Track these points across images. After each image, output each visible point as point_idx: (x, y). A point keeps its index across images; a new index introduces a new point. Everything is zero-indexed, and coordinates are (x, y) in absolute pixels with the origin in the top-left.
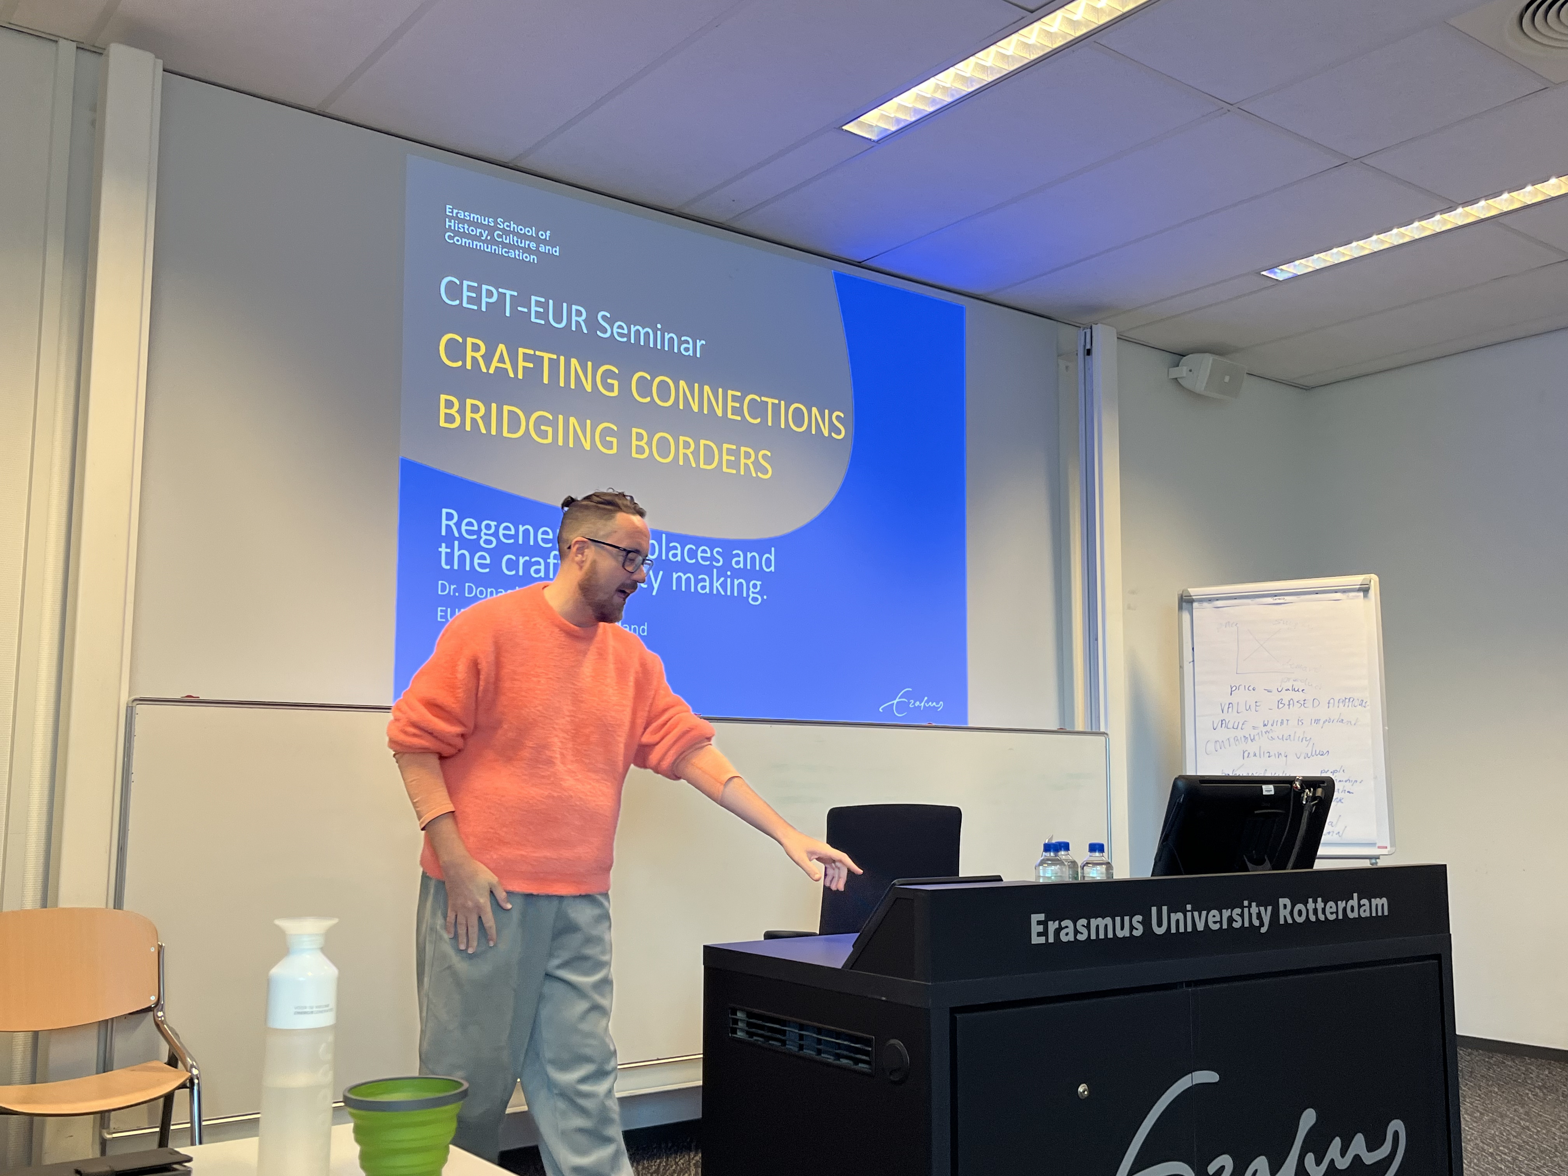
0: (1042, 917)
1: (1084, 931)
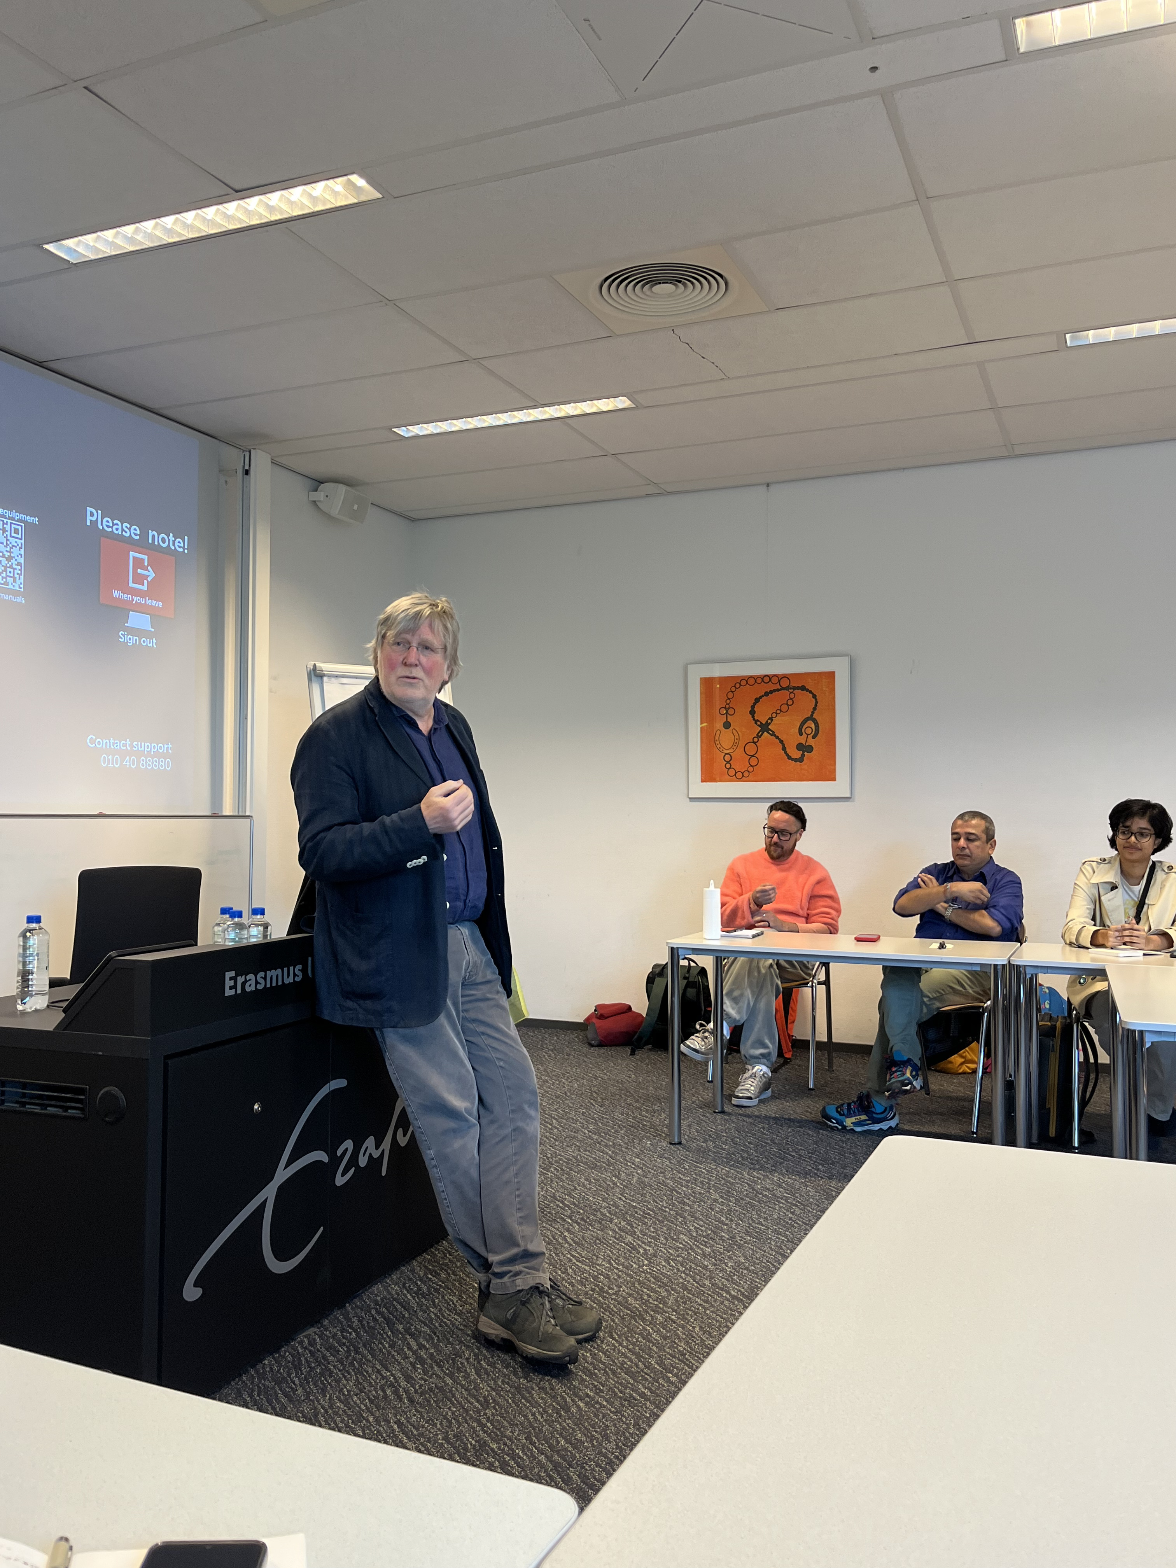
0: (232, 974)
1: (262, 981)
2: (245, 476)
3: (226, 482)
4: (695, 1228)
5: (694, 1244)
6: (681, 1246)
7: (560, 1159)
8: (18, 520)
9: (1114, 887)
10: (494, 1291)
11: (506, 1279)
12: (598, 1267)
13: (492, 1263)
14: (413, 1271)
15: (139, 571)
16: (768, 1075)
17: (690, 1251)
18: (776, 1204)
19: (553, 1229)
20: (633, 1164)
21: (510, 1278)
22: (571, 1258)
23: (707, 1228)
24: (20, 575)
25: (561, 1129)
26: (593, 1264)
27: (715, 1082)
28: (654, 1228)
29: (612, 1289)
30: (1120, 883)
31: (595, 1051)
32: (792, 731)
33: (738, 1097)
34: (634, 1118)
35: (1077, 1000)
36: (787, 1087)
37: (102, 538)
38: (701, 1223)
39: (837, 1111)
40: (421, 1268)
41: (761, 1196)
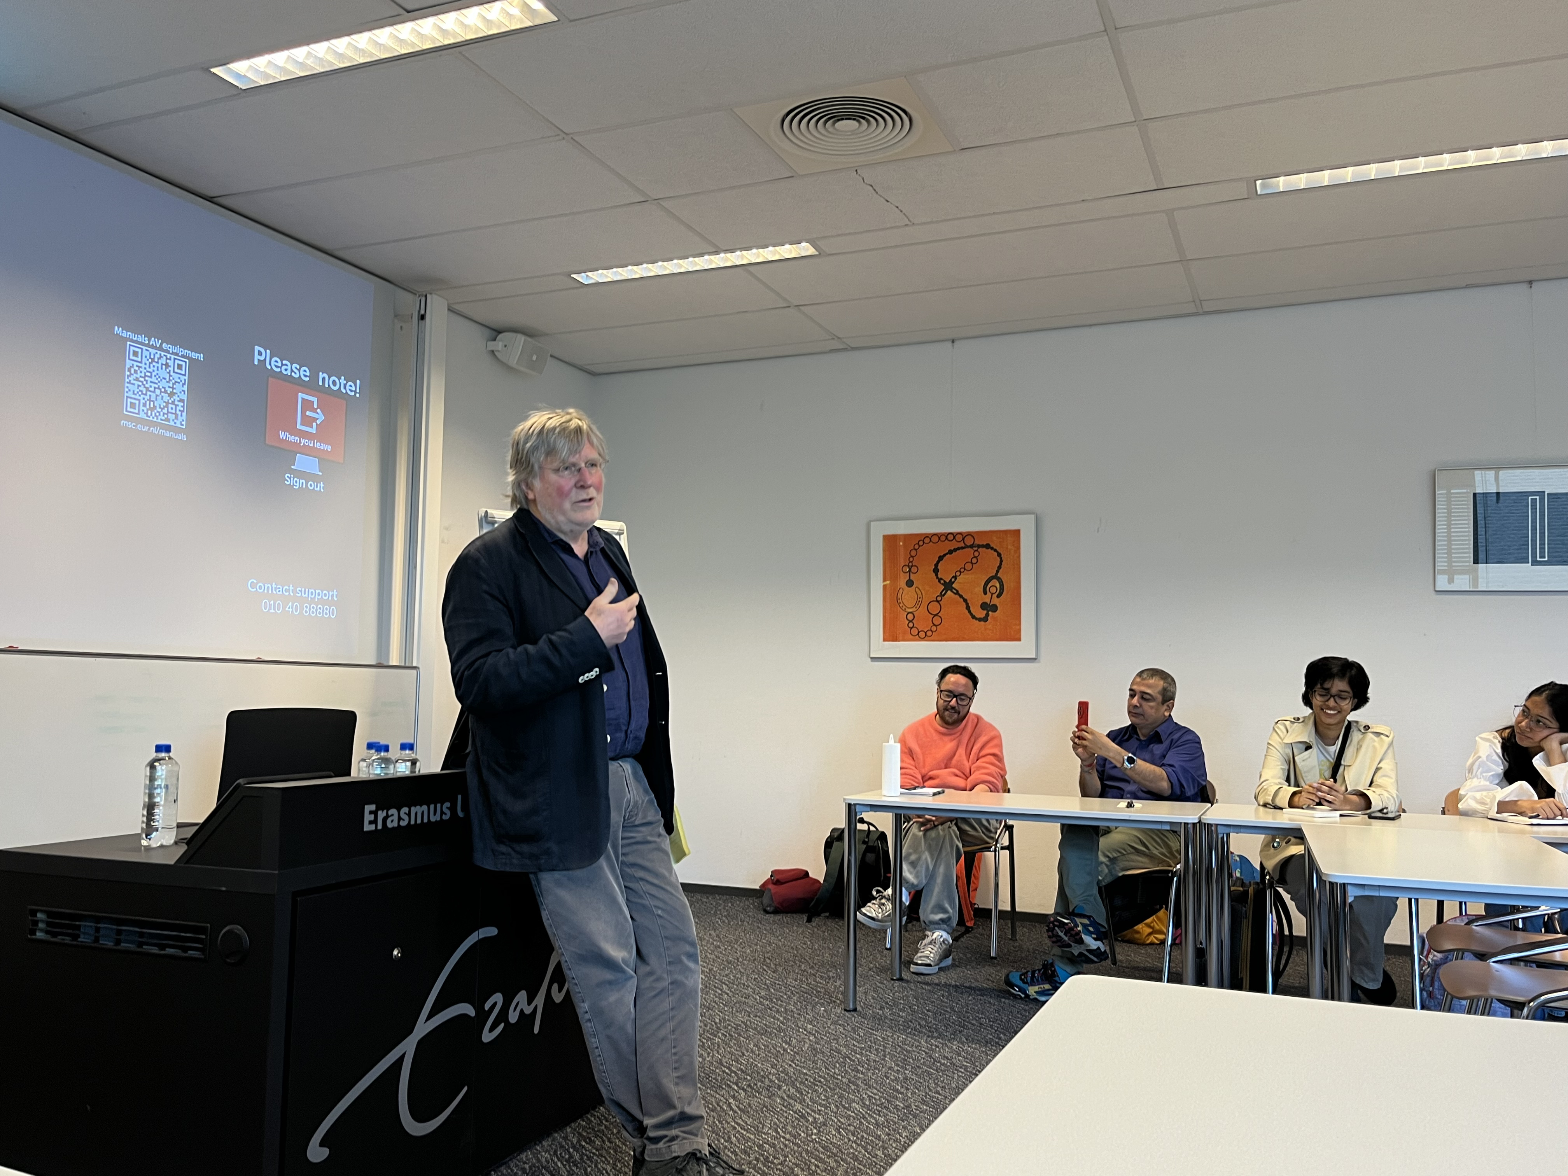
0: (373, 807)
1: (406, 818)
2: (420, 322)
3: (401, 327)
4: (868, 1096)
5: (866, 1112)
6: (853, 1114)
7: (729, 1025)
8: (182, 356)
9: (1308, 747)
10: (649, 1157)
11: (661, 1145)
12: (764, 1136)
13: (647, 1127)
14: (565, 1138)
15: (308, 413)
16: (949, 942)
17: (862, 1120)
18: (954, 1073)
19: (718, 1096)
20: (805, 1030)
21: (665, 1143)
22: (736, 1126)
23: (880, 1097)
24: (182, 412)
25: (730, 994)
26: (759, 1132)
27: (893, 949)
28: (825, 1096)
29: (778, 1159)
30: (1314, 742)
31: (771, 918)
32: (976, 589)
33: (917, 964)
34: (808, 985)
35: (1270, 865)
36: (969, 955)
37: (270, 379)
38: (875, 1091)
39: (1021, 979)
40: (574, 1135)
41: (939, 1064)
